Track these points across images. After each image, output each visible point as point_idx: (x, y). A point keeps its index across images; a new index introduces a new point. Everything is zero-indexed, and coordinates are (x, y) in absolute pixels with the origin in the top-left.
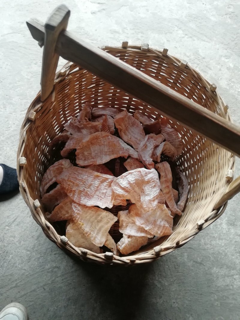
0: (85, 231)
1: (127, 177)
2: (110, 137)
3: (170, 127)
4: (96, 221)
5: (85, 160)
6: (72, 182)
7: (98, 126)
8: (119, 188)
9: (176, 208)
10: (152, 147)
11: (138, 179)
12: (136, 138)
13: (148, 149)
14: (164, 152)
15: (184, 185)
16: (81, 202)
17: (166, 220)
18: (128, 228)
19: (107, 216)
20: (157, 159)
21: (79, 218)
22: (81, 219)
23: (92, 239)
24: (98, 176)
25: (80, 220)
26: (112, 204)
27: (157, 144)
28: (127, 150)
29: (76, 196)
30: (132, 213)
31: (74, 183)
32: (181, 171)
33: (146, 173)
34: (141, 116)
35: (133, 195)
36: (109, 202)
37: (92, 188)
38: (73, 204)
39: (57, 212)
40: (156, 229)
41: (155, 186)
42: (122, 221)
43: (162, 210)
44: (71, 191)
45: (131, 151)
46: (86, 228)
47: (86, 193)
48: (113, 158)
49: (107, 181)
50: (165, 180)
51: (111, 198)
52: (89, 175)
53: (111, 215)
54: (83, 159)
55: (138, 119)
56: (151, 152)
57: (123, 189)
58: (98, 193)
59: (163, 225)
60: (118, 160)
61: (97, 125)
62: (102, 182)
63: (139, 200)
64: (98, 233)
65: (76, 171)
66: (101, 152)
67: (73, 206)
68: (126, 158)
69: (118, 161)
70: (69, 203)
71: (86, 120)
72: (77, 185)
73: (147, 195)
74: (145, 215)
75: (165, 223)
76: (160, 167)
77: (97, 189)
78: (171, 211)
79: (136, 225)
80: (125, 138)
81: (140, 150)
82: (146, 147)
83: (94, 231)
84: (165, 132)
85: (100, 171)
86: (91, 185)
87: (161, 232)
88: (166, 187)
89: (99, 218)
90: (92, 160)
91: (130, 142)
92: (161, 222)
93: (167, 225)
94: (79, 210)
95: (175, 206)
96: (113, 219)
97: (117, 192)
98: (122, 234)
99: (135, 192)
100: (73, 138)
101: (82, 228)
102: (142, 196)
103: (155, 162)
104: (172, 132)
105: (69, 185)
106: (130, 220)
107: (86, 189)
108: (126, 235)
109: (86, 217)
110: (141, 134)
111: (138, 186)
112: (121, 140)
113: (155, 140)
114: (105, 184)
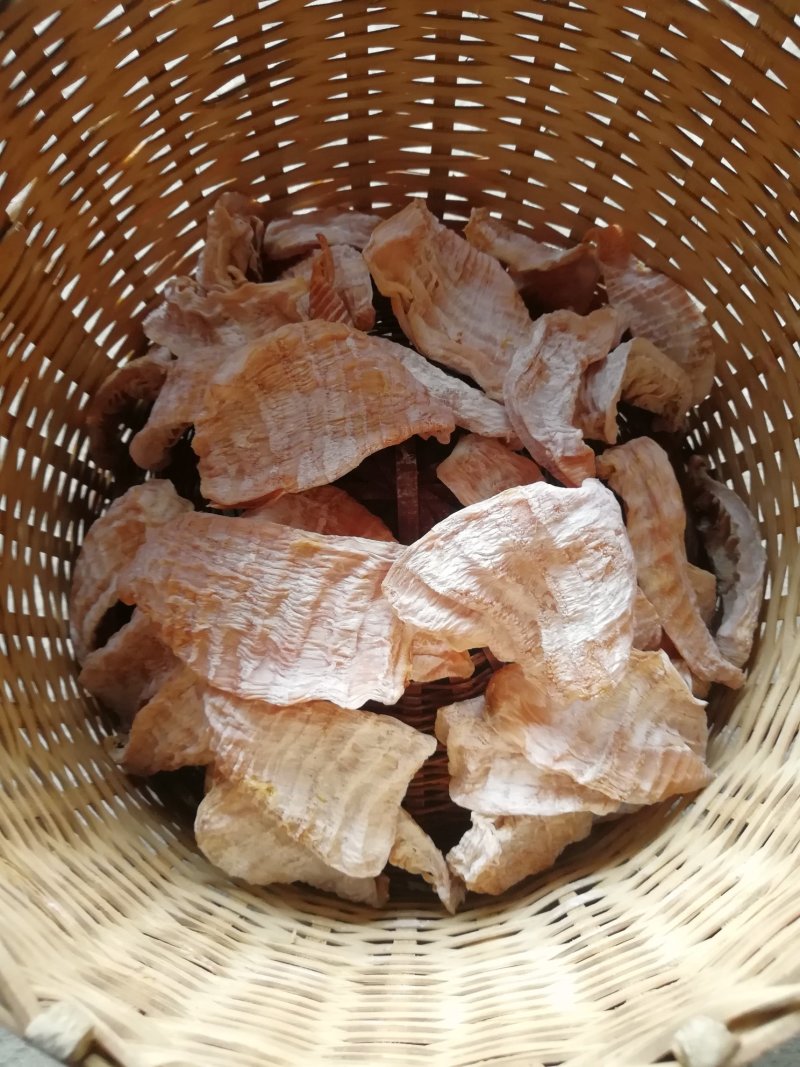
0: (285, 821)
1: (458, 538)
2: (350, 342)
3: (647, 270)
4: (331, 766)
5: (241, 473)
6: (184, 592)
7: (292, 297)
8: (422, 602)
9: (717, 657)
10: (573, 369)
11: (520, 545)
12: (489, 338)
13: (554, 382)
14: (632, 394)
15: (736, 542)
16: (244, 685)
17: (672, 724)
18: (492, 781)
19: (380, 739)
20: (601, 429)
21: (246, 763)
22: (259, 767)
23: (325, 849)
24: (309, 551)
25: (250, 771)
26: (400, 679)
27: (596, 353)
28: (449, 400)
29: (215, 661)
30: (504, 709)
31: (194, 598)
32: (713, 474)
33: (557, 509)
34: (499, 235)
35: (502, 628)
36: (381, 676)
37: (290, 615)
38: (210, 703)
39: (149, 732)
40: (630, 775)
41: (609, 569)
42: (461, 750)
43: (653, 680)
44: (188, 639)
45: (465, 404)
46: (290, 804)
47: (264, 638)
48: (375, 449)
49: (362, 572)
50: (653, 531)
51: (387, 650)
52: (265, 551)
53: (403, 734)
54: (232, 470)
55: (485, 247)
56: (568, 395)
57: (446, 602)
58: (319, 634)
59: (661, 750)
60: (406, 456)
61: (283, 295)
62: (335, 577)
63: (536, 650)
64: (347, 822)
65: (202, 534)
66: (314, 423)
67: (208, 710)
68: (445, 440)
69: (408, 459)
70: (191, 692)
71: (233, 277)
72: (214, 606)
73: (571, 620)
74: (567, 713)
75: (671, 740)
76: (618, 467)
77: (316, 614)
78: (694, 676)
79: (533, 767)
80: (432, 341)
81: (513, 390)
82: (540, 373)
83: (327, 814)
84: (624, 295)
85: (323, 522)
86: (280, 598)
87: (656, 785)
88: (657, 564)
89: (346, 752)
90: (274, 470)
91: (456, 359)
92: (649, 734)
93: (681, 747)
94: (238, 727)
95: (712, 651)
96: (412, 750)
97: (415, 621)
98: (467, 813)
99: (509, 608)
100: (179, 374)
101: (271, 807)
102: (548, 626)
103: (598, 446)
104: (657, 290)
105: (174, 608)
106: (500, 745)
107: (257, 621)
108: (487, 816)
109: (281, 753)
110: (509, 315)
111: (519, 581)
112: (414, 354)
113: (581, 338)
114: (352, 584)
